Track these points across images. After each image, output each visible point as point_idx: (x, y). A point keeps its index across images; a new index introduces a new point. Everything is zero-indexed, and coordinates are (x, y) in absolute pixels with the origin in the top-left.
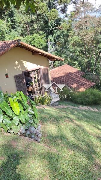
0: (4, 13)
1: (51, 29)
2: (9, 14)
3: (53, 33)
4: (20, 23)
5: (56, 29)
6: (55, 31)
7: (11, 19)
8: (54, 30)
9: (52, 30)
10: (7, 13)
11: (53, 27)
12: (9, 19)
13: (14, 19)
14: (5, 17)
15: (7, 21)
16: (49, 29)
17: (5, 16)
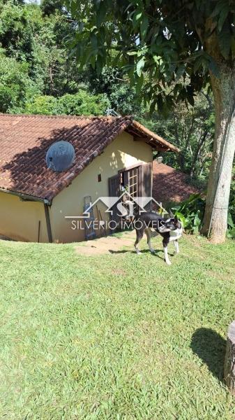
0: (13, 43)
1: (106, 82)
2: (24, 44)
3: (110, 90)
4: (42, 63)
5: (116, 82)
6: (114, 86)
7: (26, 56)
8: (113, 83)
9: (109, 84)
10: (20, 43)
11: (111, 78)
12: (23, 57)
13: (33, 57)
14: (15, 51)
15: (19, 59)
16: (102, 82)
17: (15, 48)
